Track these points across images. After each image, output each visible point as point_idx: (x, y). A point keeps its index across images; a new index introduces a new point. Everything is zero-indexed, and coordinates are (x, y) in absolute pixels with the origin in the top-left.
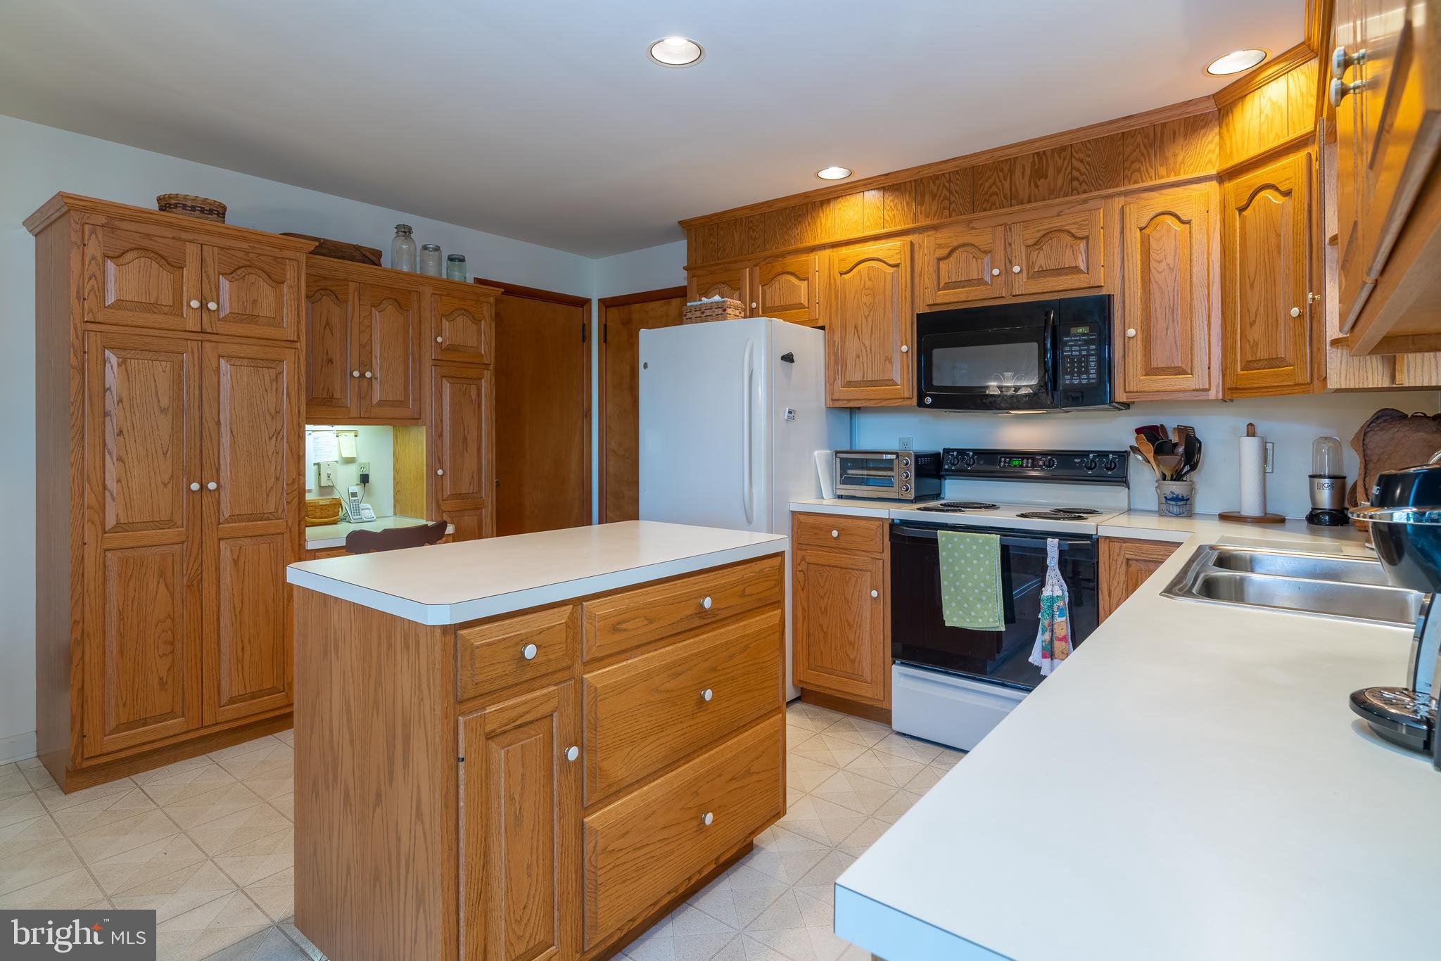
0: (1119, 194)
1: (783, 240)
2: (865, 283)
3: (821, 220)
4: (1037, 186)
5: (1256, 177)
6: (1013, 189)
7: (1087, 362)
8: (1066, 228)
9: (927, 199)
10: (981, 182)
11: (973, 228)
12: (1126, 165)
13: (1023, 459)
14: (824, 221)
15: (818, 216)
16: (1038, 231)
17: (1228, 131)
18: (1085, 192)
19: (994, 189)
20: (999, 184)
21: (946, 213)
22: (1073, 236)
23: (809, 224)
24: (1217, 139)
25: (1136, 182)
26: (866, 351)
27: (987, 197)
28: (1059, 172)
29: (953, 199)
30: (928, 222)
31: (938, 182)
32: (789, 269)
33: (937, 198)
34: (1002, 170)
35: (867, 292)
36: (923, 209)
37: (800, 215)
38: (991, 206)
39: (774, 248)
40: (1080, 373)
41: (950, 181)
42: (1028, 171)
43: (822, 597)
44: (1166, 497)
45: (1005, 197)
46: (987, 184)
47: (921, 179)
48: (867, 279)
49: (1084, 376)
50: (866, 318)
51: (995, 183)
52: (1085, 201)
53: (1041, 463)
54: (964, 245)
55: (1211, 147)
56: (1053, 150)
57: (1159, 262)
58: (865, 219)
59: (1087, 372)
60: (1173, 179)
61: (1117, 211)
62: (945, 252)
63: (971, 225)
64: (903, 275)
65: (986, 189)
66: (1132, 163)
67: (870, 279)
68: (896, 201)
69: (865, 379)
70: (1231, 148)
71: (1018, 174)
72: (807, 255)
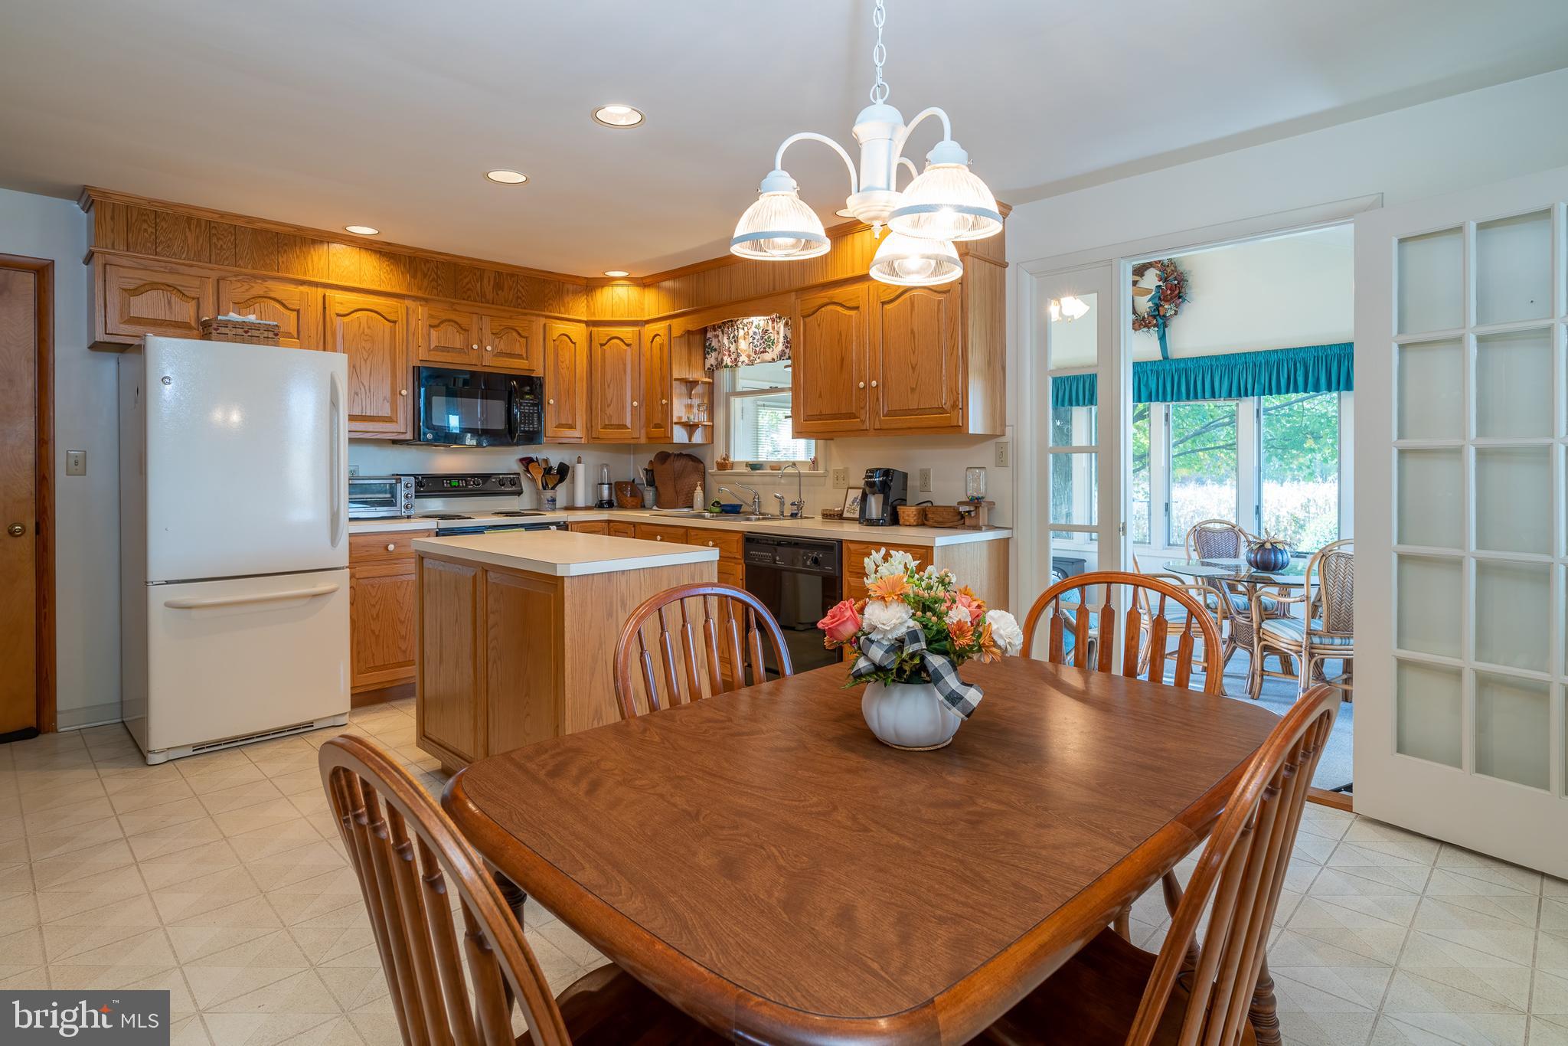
0: (543, 316)
1: (262, 262)
2: (364, 329)
3: (312, 258)
4: (497, 294)
5: (612, 331)
6: (483, 290)
7: (533, 417)
8: (517, 328)
9: (419, 275)
10: (460, 277)
11: (455, 310)
12: (546, 299)
13: (459, 480)
14: (315, 258)
15: (309, 252)
16: (500, 326)
17: (592, 300)
18: (525, 308)
19: (470, 285)
20: (473, 283)
21: (435, 291)
22: (519, 334)
23: (297, 257)
24: (585, 301)
25: (550, 312)
26: (365, 390)
27: (465, 290)
28: (510, 290)
29: (440, 282)
30: (420, 294)
31: (428, 265)
32: (272, 295)
33: (427, 277)
34: (475, 274)
35: (366, 338)
36: (416, 282)
37: (286, 244)
38: (468, 297)
39: (250, 266)
40: (529, 424)
41: (437, 268)
42: (492, 283)
43: (374, 606)
44: (548, 501)
45: (477, 294)
46: (466, 281)
47: (415, 258)
48: (366, 326)
49: (531, 426)
50: (366, 361)
51: (470, 282)
52: (525, 314)
53: (472, 483)
54: (449, 321)
55: (583, 304)
56: (507, 274)
57: (562, 362)
58: (363, 273)
59: (533, 424)
60: (566, 316)
61: (542, 326)
62: (436, 322)
63: (454, 307)
64: (401, 331)
65: (464, 284)
66: (549, 299)
67: (369, 328)
68: (392, 267)
69: (364, 414)
70: (594, 309)
71: (486, 281)
72: (295, 286)
